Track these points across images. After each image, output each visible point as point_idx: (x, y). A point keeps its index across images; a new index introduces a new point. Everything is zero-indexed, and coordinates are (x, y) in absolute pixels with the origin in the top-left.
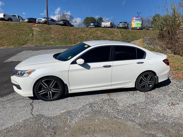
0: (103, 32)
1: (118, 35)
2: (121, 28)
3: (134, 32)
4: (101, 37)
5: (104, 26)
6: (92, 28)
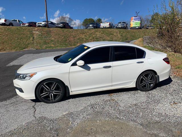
0: (102, 33)
1: (118, 35)
2: (120, 28)
3: (133, 32)
4: (100, 38)
5: (103, 27)
6: (91, 29)
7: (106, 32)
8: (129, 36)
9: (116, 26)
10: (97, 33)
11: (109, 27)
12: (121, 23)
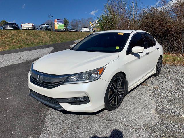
0: (27, 35)
1: (46, 37)
2: (45, 30)
3: (60, 34)
4: (27, 40)
5: (26, 28)
6: (11, 30)
7: (31, 34)
8: (57, 38)
9: (41, 28)
10: (21, 34)
11: (33, 28)
12: (44, 25)
